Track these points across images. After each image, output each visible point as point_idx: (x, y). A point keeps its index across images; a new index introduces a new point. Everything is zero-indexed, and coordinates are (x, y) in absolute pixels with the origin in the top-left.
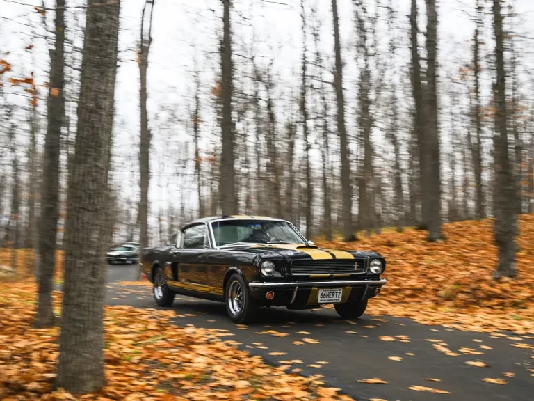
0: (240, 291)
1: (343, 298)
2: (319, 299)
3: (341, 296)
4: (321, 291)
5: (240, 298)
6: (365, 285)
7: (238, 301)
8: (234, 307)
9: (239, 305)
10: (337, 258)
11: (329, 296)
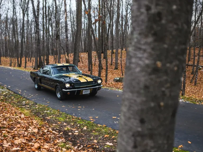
0: (60, 91)
1: (90, 92)
2: (83, 93)
3: (89, 91)
4: (84, 91)
5: (60, 93)
6: (96, 88)
7: (59, 94)
8: (59, 96)
9: (60, 95)
10: (88, 81)
11: (86, 92)
